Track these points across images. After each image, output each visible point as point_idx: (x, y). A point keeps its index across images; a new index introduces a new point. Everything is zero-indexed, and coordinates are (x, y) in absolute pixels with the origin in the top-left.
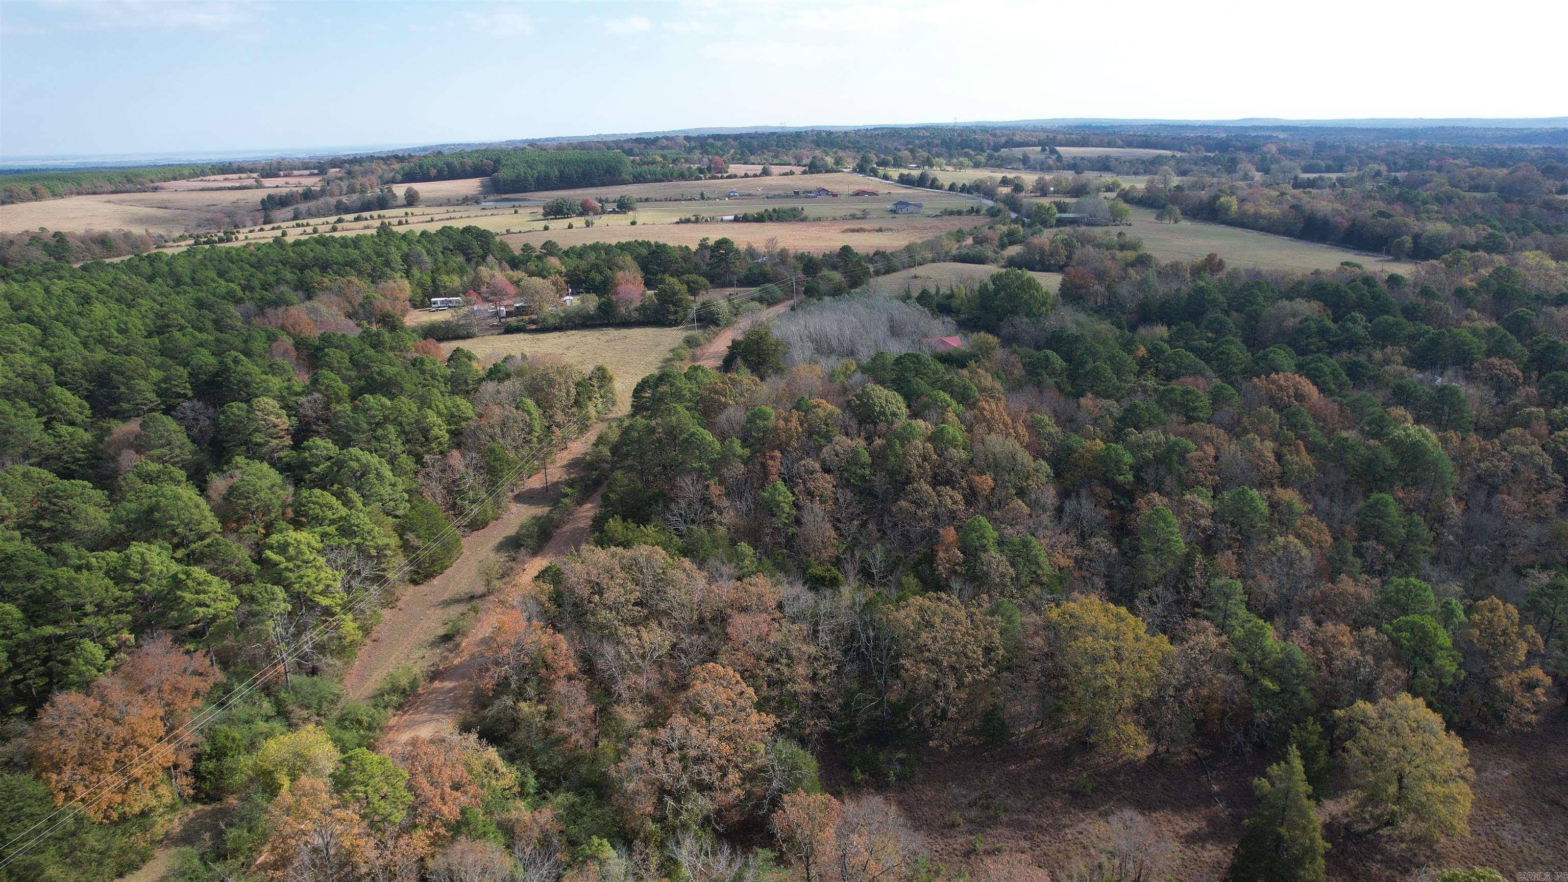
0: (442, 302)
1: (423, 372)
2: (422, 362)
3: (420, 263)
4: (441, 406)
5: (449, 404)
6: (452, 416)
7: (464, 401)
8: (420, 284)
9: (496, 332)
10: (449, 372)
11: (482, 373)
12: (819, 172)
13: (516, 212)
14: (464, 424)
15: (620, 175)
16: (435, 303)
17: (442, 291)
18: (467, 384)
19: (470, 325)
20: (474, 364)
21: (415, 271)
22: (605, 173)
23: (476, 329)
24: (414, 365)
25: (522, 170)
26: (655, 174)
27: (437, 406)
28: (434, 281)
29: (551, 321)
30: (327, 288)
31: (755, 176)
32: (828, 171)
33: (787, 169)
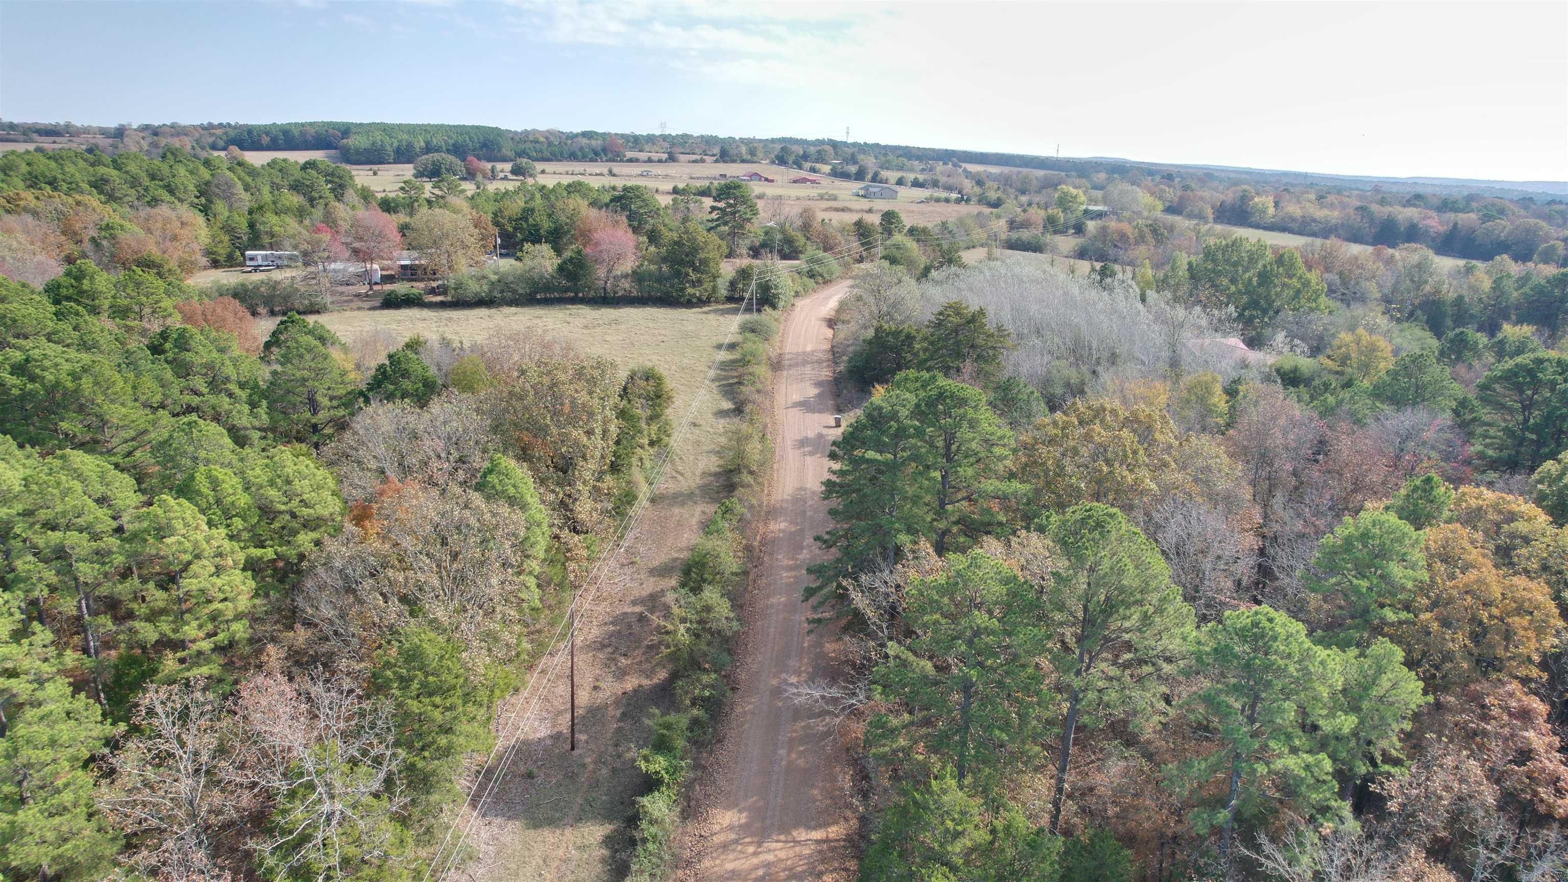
0: (265, 258)
1: (183, 370)
2: (183, 343)
3: (228, 197)
4: (230, 483)
5: (258, 473)
6: (267, 512)
7: (306, 465)
8: (228, 229)
9: (367, 305)
10: (264, 374)
11: (359, 379)
12: (734, 161)
13: (375, 174)
14: (305, 539)
15: (500, 150)
16: (252, 259)
17: (266, 240)
18: (314, 406)
19: (318, 293)
20: (335, 354)
21: (220, 207)
22: (481, 148)
23: (328, 299)
24: (156, 349)
25: (379, 138)
26: (541, 151)
27: (215, 484)
28: (252, 225)
29: (474, 288)
30: (26, 210)
31: (660, 161)
32: (743, 161)
33: (694, 157)
